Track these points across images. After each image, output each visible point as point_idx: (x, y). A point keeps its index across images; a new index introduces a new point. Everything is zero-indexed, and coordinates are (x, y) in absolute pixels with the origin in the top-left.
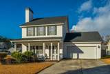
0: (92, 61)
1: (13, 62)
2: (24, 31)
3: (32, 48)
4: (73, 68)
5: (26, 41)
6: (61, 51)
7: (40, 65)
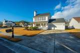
0: (61, 30)
2: (34, 19)
3: (37, 25)
5: (34, 23)
7: (41, 31)
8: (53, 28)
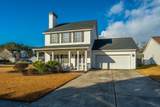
1: (35, 72)
2: (47, 38)
4: (104, 79)
5: (49, 50)
6: (89, 60)
8: (105, 66)
